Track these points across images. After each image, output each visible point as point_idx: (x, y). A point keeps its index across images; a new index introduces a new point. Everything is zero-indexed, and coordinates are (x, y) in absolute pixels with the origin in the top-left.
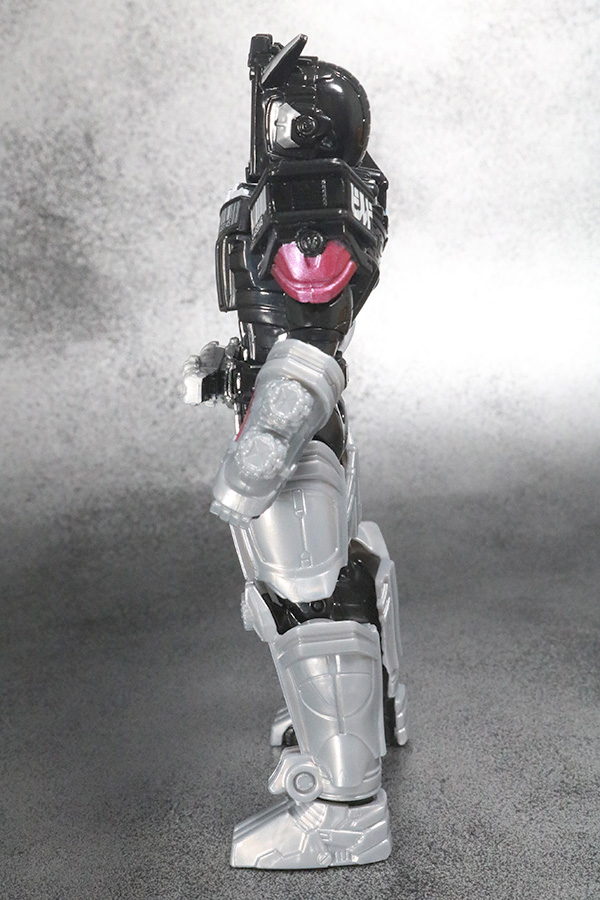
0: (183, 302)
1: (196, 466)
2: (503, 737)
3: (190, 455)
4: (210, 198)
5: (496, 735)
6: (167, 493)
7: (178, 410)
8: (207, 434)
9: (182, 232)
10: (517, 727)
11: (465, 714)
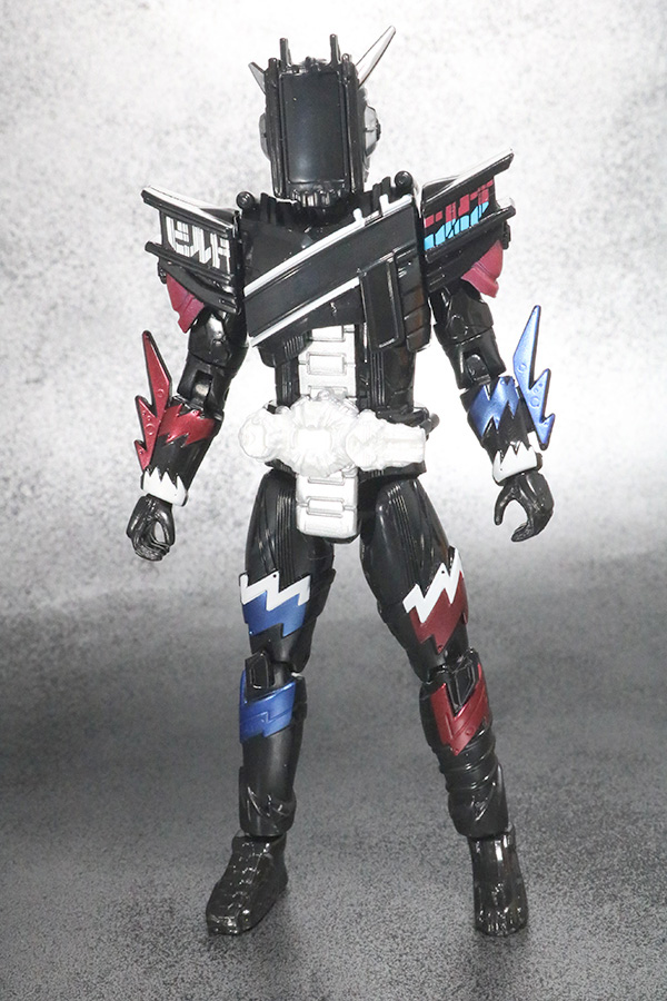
0: (27, 382)
1: (44, 588)
2: (402, 939)
3: (36, 573)
4: (61, 252)
5: (395, 937)
6: (7, 621)
7: (22, 516)
8: (59, 547)
9: (26, 296)
10: (422, 927)
11: (358, 910)
